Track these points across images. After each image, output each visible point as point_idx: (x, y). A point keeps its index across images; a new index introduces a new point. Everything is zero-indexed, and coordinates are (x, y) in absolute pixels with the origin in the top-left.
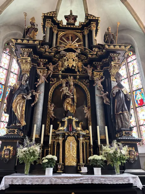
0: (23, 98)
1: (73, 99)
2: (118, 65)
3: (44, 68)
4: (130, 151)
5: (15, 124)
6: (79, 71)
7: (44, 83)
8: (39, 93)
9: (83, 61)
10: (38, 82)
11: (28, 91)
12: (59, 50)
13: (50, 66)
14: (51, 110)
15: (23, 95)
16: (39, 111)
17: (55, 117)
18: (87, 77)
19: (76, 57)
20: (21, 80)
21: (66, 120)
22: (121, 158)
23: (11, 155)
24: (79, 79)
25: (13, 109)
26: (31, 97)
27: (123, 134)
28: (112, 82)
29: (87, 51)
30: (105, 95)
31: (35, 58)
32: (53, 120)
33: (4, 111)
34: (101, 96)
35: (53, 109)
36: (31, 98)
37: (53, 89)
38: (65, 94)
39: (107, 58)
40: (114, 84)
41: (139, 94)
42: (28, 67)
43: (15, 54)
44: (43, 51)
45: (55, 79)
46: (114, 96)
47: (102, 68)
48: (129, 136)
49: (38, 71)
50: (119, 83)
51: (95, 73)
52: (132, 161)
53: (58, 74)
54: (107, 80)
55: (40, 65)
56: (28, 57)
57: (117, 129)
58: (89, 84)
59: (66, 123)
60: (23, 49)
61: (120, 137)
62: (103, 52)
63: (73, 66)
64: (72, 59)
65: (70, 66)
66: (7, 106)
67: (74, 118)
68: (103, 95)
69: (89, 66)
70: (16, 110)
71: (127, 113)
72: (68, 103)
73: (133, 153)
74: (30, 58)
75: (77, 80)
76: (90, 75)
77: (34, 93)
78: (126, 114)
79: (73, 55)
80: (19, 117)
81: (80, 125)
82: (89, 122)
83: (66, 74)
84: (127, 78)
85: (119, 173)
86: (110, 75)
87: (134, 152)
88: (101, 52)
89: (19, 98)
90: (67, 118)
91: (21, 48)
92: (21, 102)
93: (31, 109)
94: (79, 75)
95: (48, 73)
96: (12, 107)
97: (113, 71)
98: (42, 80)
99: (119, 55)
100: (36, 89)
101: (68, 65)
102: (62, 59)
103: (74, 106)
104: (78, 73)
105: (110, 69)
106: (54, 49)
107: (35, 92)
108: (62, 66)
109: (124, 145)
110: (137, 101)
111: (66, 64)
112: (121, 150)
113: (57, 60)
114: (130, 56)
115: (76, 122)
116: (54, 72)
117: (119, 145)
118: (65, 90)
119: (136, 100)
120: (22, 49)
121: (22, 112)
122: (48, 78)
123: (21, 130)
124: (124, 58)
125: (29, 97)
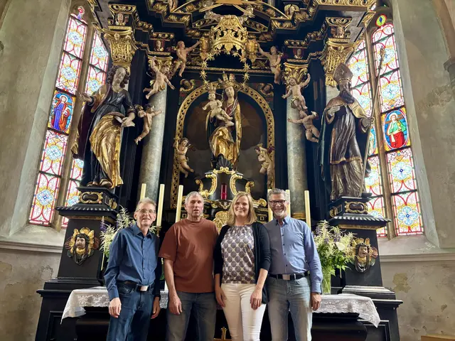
0: (116, 123)
1: (232, 129)
2: (343, 48)
3: (165, 54)
4: (358, 246)
5: (98, 180)
6: (249, 62)
7: (165, 91)
8: (153, 114)
9: (261, 37)
10: (151, 87)
11: (127, 107)
12: (202, 10)
13: (179, 50)
14: (183, 153)
15: (114, 116)
16: (153, 156)
17: (192, 170)
18: (269, 78)
19: (244, 27)
20: (111, 83)
21: (213, 175)
22: (335, 260)
23: (89, 247)
24: (248, 82)
25: (92, 148)
26: (133, 121)
27: (346, 209)
28: (328, 89)
29: (270, 11)
30: (309, 119)
31: (145, 29)
32: (186, 176)
33: (73, 152)
34: (299, 121)
35: (185, 152)
36: (133, 125)
37: (187, 106)
38: (215, 117)
39: (319, 30)
40: (332, 93)
41: (394, 122)
42: (127, 51)
43: (96, 19)
44: (163, 12)
45: (192, 81)
46: (330, 121)
47: (304, 55)
48: (358, 213)
49: (152, 61)
50: (344, 90)
51: (288, 67)
52: (362, 268)
53: (199, 68)
54: (315, 84)
55: (157, 47)
56: (126, 25)
57: (332, 197)
58: (272, 94)
59: (215, 182)
60: (115, 7)
61: (337, 215)
62: (308, 14)
63: (234, 48)
64: (233, 31)
65: (228, 49)
66: (80, 141)
67: (233, 172)
68: (303, 121)
69: (273, 49)
70: (100, 150)
71: (358, 160)
72: (221, 138)
73: (366, 251)
74: (130, 28)
75: (243, 85)
76: (275, 71)
77: (141, 112)
78: (355, 163)
79: (236, 22)
80: (107, 166)
81: (247, 188)
82: (269, 182)
83: (217, 69)
84: (367, 82)
85: (329, 292)
86: (324, 72)
87: (368, 249)
88: (304, 13)
89: (105, 124)
90: (216, 171)
91: (110, 3)
92: (110, 132)
93: (134, 150)
94: (251, 71)
95: (174, 65)
96: (89, 145)
97: (331, 63)
98: (161, 83)
99: (348, 21)
100: (146, 104)
101: (223, 47)
102: (207, 32)
103: (235, 145)
104: (247, 66)
105: (325, 58)
106: (189, 7)
107: (145, 110)
108: (209, 50)
109: (345, 232)
110: (390, 136)
111: (218, 43)
112: (337, 243)
113: (197, 34)
114: (379, 27)
115: (238, 181)
116: (191, 65)
117: (333, 232)
118: (215, 107)
119: (386, 134)
120: (112, 7)
121: (113, 156)
122: (175, 79)
123: (111, 196)
124: (360, 28)
125: (129, 122)
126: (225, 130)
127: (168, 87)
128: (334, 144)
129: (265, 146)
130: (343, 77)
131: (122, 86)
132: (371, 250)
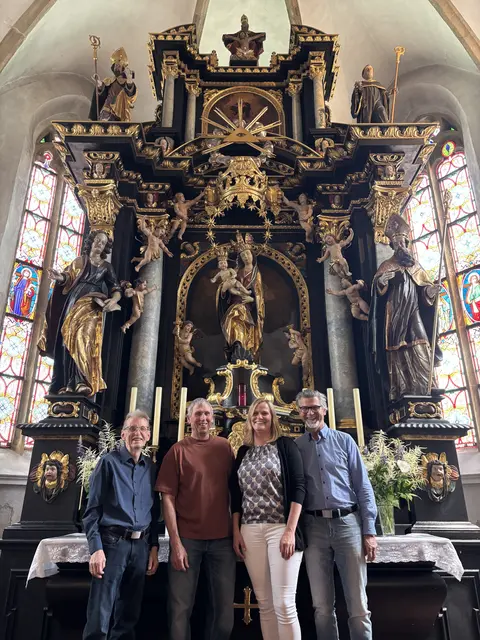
0: (96, 307)
1: (252, 307)
2: (395, 193)
3: (160, 210)
4: (430, 466)
5: (73, 386)
6: (270, 215)
7: (161, 259)
8: (145, 292)
9: (286, 182)
10: (142, 256)
11: (110, 285)
12: (205, 152)
13: (177, 205)
14: (186, 341)
15: (93, 297)
16: (146, 349)
17: (199, 365)
18: (299, 235)
19: (261, 169)
21: (228, 372)
22: (398, 486)
24: (271, 242)
25: (65, 342)
26: (118, 303)
27: (410, 412)
28: (379, 248)
29: (295, 147)
30: (354, 290)
31: (131, 180)
32: (191, 373)
33: (39, 348)
34: (341, 293)
35: (189, 340)
36: (118, 308)
37: (191, 278)
38: (228, 291)
39: (362, 170)
40: (384, 253)
41: (475, 285)
42: (108, 210)
43: (68, 171)
44: (155, 158)
45: (196, 244)
46: (382, 292)
48: (428, 418)
49: (141, 221)
50: (400, 249)
51: (324, 220)
52: (437, 495)
53: (204, 226)
54: (360, 242)
55: (148, 202)
56: (107, 178)
57: (392, 397)
58: (304, 255)
59: (230, 380)
60: (92, 155)
61: (401, 421)
62: (346, 150)
63: (250, 200)
64: (247, 177)
65: (242, 201)
66: (48, 333)
67: (254, 366)
68: (347, 292)
69: (302, 198)
70: (75, 344)
71: (423, 344)
72: (236, 319)
73: (442, 472)
74: (112, 181)
75: (264, 246)
76: (306, 226)
77: (128, 290)
78: (419, 348)
79: (251, 165)
80: (85, 366)
81: (275, 388)
82: (305, 377)
83: (229, 227)
84: (436, 231)
85: (393, 532)
86: (372, 226)
87: (445, 468)
88: (341, 149)
89: (81, 309)
90: (231, 366)
91: (85, 151)
92: (88, 320)
93: (120, 343)
94: (275, 227)
95: (171, 226)
96: (61, 338)
97: (381, 213)
98: (154, 250)
99: (399, 157)
100: (136, 279)
101: (235, 198)
102: (214, 179)
103: (256, 328)
104: (268, 222)
105: (372, 207)
106: (189, 148)
107: (133, 287)
108: (217, 203)
109: (410, 445)
111: (228, 194)
112: (399, 462)
113: (201, 182)
114: (446, 158)
115: (261, 378)
116: (194, 223)
117: (393, 446)
118: (228, 278)
119: (466, 304)
120: (89, 155)
121: (92, 352)
122: (173, 244)
123: (90, 405)
124: (416, 166)
125: (113, 305)
126: (243, 308)
127: (165, 254)
128: (390, 324)
129: (298, 328)
130: (398, 231)
131: (103, 256)
132: (449, 470)
